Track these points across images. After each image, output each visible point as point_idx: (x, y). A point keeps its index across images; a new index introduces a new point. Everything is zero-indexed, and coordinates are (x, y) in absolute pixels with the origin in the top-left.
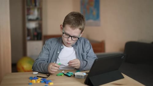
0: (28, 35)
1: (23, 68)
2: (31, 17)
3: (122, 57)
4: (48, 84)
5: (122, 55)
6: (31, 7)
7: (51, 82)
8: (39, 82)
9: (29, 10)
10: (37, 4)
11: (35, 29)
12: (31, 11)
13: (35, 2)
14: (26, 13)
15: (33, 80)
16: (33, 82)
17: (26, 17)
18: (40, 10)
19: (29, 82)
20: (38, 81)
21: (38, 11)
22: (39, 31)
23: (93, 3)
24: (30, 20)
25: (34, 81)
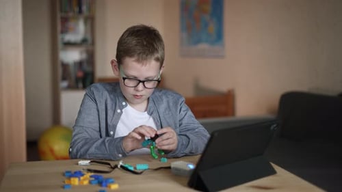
0: (64, 79)
1: (52, 151)
2: (70, 37)
3: (272, 128)
4: (106, 186)
5: (271, 122)
6: (71, 14)
7: (113, 182)
8: (86, 183)
9: (65, 20)
10: (84, 8)
11: (80, 64)
12: (71, 24)
13: (80, 5)
14: (59, 28)
15: (72, 179)
16: (72, 182)
17: (60, 37)
18: (91, 21)
19: (64, 182)
20: (84, 180)
21: (85, 23)
22: (87, 68)
23: (209, 7)
24: (69, 44)
25: (75, 181)
